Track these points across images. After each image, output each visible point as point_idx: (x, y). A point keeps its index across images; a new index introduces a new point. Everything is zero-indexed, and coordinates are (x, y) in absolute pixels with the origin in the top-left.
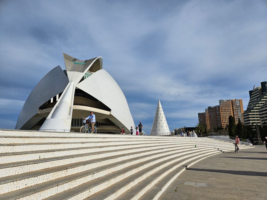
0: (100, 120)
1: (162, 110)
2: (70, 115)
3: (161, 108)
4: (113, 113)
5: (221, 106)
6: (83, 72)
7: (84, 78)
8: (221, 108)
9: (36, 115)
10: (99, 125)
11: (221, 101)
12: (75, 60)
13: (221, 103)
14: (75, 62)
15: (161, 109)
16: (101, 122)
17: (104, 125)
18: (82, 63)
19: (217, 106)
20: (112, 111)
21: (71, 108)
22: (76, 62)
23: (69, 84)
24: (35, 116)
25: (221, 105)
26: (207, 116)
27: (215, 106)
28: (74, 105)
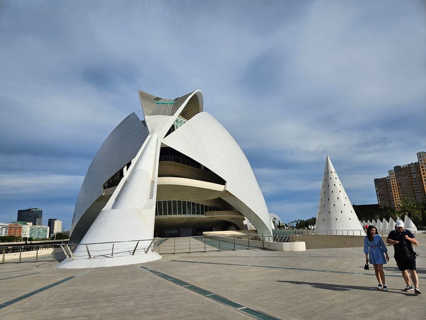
0: (207, 201)
1: (337, 177)
2: (152, 198)
3: (333, 172)
4: (230, 187)
5: (422, 164)
6: (173, 115)
7: (175, 127)
8: (422, 167)
9: (99, 198)
10: (206, 210)
11: (420, 155)
12: (158, 99)
13: (420, 157)
14: (158, 102)
15: (334, 175)
16: (208, 204)
17: (214, 210)
18: (170, 102)
19: (412, 164)
20: (227, 184)
21: (153, 182)
22: (160, 101)
23: (149, 137)
24: (97, 201)
25: (421, 161)
26: (394, 183)
27: (408, 165)
28: (159, 176)
